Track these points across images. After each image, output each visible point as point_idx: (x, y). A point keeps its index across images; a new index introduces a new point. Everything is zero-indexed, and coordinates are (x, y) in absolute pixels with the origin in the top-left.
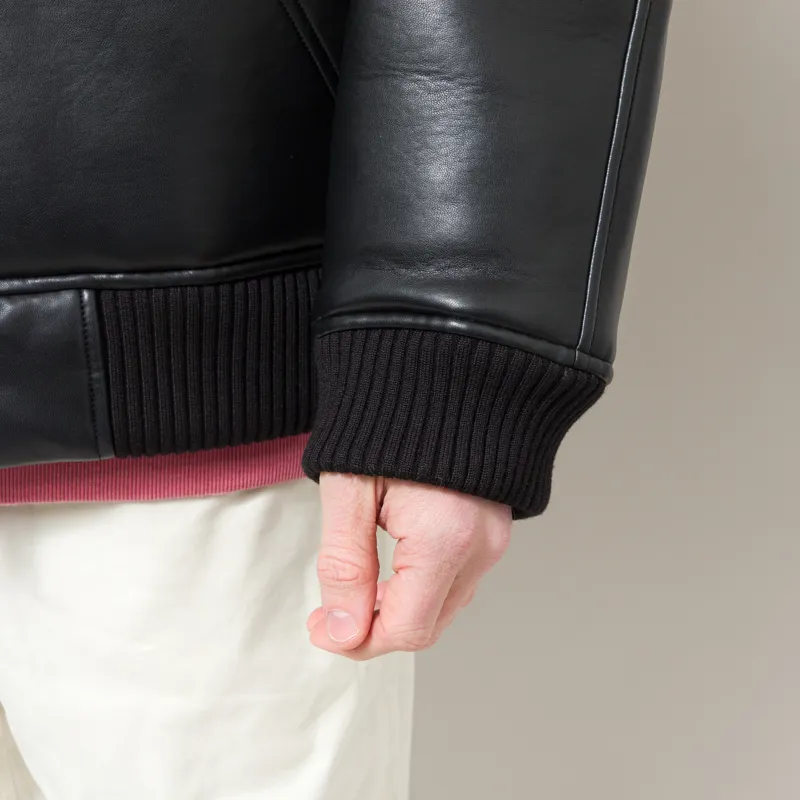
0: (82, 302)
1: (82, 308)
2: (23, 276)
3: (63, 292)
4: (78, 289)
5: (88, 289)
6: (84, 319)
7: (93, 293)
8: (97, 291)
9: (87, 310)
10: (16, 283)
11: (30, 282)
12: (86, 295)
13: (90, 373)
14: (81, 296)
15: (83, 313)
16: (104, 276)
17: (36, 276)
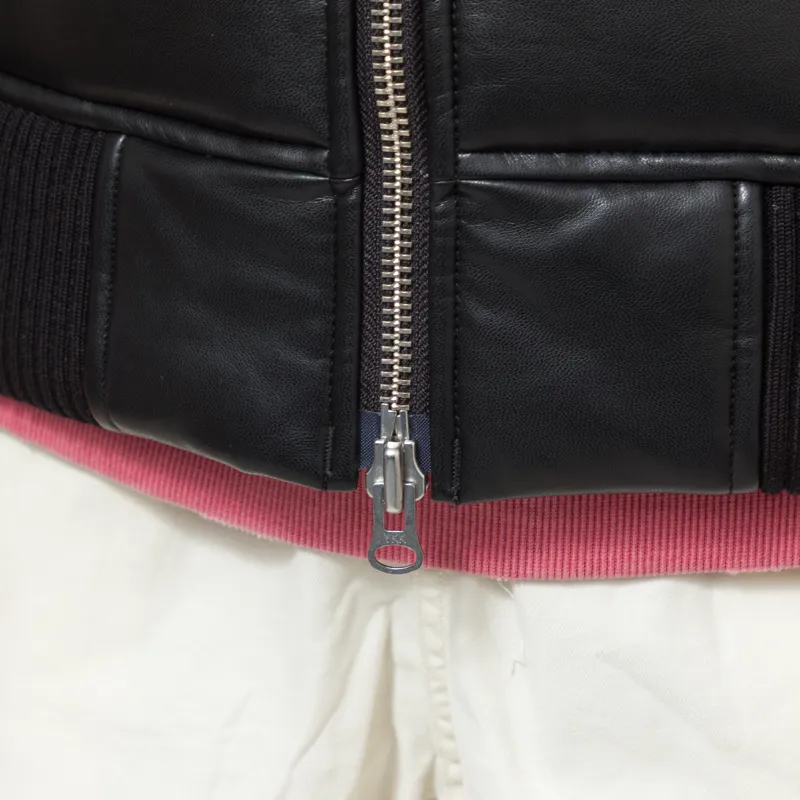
0: (736, 205)
1: (736, 216)
2: (633, 149)
3: (703, 185)
4: (732, 179)
5: (749, 181)
6: (737, 238)
7: (756, 189)
8: (765, 185)
9: (744, 220)
10: (619, 162)
11: (644, 160)
12: (744, 193)
13: (735, 337)
14: (736, 194)
15: (736, 227)
16: (782, 160)
17: (656, 152)
